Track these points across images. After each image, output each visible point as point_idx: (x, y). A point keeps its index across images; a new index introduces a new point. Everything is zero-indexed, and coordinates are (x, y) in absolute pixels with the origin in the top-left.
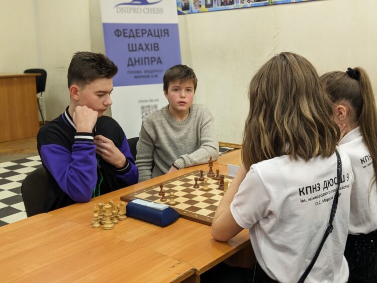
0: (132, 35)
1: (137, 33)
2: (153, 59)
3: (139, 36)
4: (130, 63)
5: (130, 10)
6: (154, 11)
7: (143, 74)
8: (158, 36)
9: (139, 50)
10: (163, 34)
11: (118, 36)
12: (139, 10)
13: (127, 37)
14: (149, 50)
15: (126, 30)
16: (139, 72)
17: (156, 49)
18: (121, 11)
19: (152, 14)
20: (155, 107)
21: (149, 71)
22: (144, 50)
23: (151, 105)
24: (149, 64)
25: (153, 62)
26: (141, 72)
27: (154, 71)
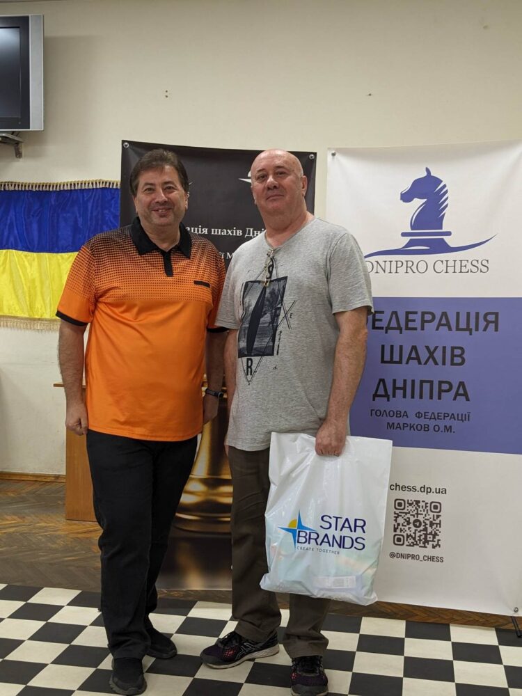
0: (394, 324)
1: (407, 321)
2: (445, 387)
3: (415, 329)
4: (381, 391)
5: (397, 267)
6: (461, 266)
7: (412, 420)
8: (468, 329)
9: (407, 363)
12: (422, 267)
13: (382, 328)
14: (436, 363)
15: (382, 312)
16: (402, 414)
17: (455, 362)
18: (375, 270)
19: (457, 274)
20: (436, 507)
21: (430, 414)
22: (423, 362)
23: (423, 501)
24: (431, 397)
25: (443, 394)
26: (406, 414)
27: (442, 415)
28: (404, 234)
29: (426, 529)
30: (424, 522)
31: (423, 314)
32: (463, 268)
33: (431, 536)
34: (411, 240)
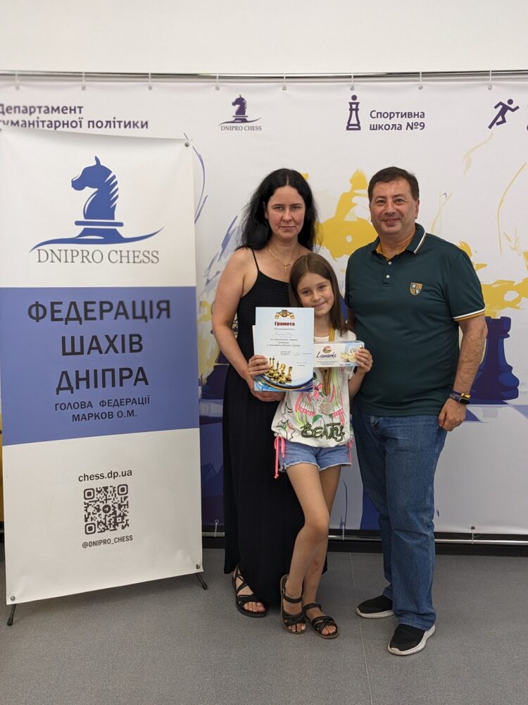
1: (86, 311)
2: (126, 373)
3: (95, 319)
4: (65, 384)
5: (72, 257)
6: (134, 257)
7: (97, 409)
8: (144, 317)
9: (89, 353)
10: (156, 311)
11: (38, 319)
12: (97, 257)
13: (61, 320)
14: (116, 351)
15: (61, 303)
16: (86, 405)
17: (134, 349)
18: (50, 259)
19: (131, 264)
20: (123, 490)
21: (114, 401)
22: (104, 351)
23: (111, 487)
24: (114, 385)
25: (124, 380)
26: (90, 405)
27: (125, 401)
28: (78, 223)
29: (115, 513)
30: (113, 506)
31: (102, 303)
32: (136, 259)
33: (120, 518)
34: (85, 229)
